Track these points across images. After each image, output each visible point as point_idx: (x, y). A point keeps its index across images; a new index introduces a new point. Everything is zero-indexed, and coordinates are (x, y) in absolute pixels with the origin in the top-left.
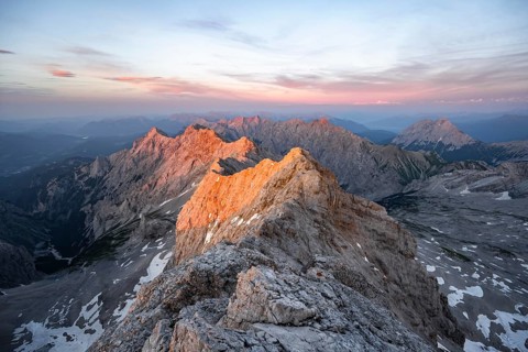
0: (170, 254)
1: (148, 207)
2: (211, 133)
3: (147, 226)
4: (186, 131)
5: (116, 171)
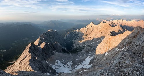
1: (88, 43)
2: (108, 24)
3: (87, 48)
4: (100, 23)
5: (81, 33)
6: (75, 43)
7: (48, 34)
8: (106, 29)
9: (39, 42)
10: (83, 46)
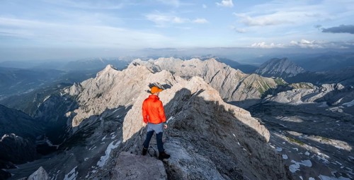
0: (119, 142)
1: (106, 113)
4: (129, 66)
5: (85, 91)
6: (72, 118)
8: (142, 77)
10: (96, 120)
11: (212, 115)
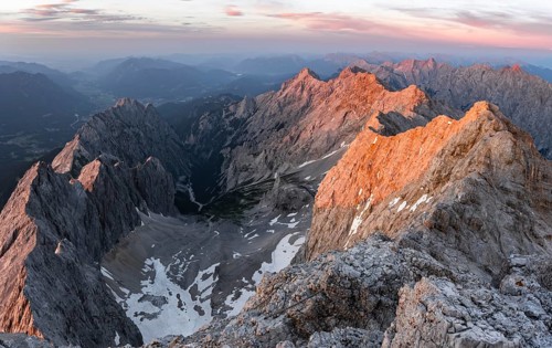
0: (302, 240)
1: (286, 165)
2: (372, 78)
3: (280, 191)
4: (342, 74)
5: (259, 114)
6: (230, 160)
7: (118, 117)
8: (365, 98)
9: (75, 158)
10: (266, 176)
11: (520, 189)
